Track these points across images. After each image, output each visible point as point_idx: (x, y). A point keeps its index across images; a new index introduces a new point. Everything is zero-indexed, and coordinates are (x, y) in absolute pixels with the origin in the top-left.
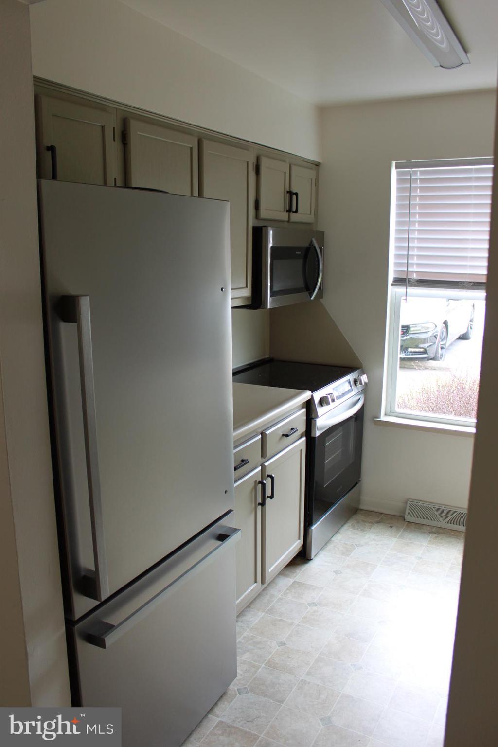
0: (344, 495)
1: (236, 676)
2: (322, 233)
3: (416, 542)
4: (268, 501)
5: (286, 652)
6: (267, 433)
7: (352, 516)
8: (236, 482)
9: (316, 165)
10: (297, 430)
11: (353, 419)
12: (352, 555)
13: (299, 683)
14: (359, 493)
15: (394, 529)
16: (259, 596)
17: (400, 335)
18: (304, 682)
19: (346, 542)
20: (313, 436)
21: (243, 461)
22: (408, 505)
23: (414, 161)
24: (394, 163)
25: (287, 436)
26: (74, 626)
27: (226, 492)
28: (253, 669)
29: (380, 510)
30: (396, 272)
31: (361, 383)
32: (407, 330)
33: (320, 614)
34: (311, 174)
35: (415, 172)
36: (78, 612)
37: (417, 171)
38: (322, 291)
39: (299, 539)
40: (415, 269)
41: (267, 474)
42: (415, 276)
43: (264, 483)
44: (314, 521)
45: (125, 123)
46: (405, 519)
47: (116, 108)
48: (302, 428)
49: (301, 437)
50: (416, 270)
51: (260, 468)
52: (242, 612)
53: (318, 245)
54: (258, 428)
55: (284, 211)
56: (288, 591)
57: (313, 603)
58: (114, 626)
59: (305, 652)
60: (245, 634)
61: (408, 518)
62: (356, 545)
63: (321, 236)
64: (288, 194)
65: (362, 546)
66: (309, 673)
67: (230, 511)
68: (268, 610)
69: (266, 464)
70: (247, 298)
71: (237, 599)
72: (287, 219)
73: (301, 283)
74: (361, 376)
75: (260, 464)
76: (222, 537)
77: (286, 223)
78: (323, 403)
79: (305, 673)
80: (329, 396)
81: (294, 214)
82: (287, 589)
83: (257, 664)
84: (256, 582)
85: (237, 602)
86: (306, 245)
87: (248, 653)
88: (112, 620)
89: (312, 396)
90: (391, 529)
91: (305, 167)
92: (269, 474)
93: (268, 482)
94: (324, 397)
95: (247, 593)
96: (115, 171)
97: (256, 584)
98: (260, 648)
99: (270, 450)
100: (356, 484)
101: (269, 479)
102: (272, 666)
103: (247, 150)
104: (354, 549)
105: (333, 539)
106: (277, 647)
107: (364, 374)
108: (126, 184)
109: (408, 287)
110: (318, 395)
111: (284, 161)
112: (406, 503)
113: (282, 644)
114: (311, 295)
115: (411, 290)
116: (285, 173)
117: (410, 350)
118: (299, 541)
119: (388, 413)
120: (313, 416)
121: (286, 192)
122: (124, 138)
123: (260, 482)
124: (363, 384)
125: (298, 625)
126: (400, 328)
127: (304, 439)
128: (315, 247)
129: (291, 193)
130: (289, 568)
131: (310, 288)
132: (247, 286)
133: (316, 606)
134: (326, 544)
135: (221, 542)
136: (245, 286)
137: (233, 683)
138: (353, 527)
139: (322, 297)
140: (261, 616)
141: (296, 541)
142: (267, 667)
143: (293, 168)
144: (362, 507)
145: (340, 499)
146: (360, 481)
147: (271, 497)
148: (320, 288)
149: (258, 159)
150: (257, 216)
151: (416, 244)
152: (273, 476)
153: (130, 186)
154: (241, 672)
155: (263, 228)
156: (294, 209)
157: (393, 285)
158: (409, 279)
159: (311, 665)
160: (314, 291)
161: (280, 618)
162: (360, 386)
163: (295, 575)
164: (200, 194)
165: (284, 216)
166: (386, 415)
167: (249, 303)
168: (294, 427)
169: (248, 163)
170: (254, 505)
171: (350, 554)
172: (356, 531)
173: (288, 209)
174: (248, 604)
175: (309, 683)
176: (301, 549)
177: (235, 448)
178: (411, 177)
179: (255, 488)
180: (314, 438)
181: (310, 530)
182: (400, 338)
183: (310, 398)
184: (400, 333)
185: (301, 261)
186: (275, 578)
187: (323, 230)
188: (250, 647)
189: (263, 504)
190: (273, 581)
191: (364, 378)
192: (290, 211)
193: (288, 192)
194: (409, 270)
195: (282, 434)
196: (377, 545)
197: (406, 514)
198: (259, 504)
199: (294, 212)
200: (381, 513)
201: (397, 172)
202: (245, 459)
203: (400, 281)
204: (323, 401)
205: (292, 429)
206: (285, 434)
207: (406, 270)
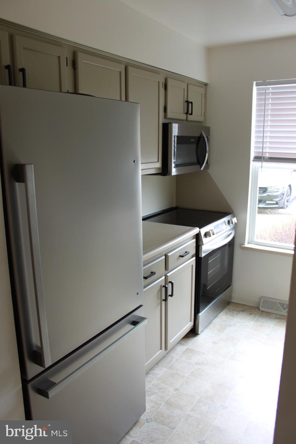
0: (221, 294)
1: (145, 410)
2: (209, 128)
3: (265, 324)
4: (169, 298)
5: (179, 395)
6: (169, 255)
7: (226, 306)
8: (144, 288)
9: (205, 85)
10: (189, 253)
11: (227, 246)
12: (224, 332)
13: (186, 417)
14: (231, 292)
15: (252, 316)
16: (164, 357)
17: (258, 193)
18: (189, 416)
19: (222, 324)
20: (200, 256)
21: (152, 273)
22: (262, 301)
23: (268, 81)
24: (255, 83)
25: (182, 256)
26: (28, 384)
27: (137, 294)
28: (157, 406)
29: (244, 303)
30: (256, 152)
31: (232, 223)
32: (266, 190)
33: (202, 371)
34: (202, 90)
35: (269, 89)
36: (30, 375)
37: (269, 88)
38: (209, 165)
39: (191, 321)
40: (268, 150)
41: (168, 281)
42: (267, 155)
43: (166, 287)
44: (200, 310)
45: (75, 54)
46: (259, 309)
47: (69, 45)
48: (193, 251)
49: (193, 257)
50: (268, 152)
51: (164, 277)
52: (153, 367)
53: (206, 135)
54: (163, 252)
55: (183, 113)
56: (182, 355)
57: (198, 363)
58: (56, 383)
59: (190, 396)
60: (153, 382)
61: (261, 309)
62: (228, 325)
63: (208, 130)
64: (186, 103)
65: (231, 326)
66: (192, 410)
67: (141, 306)
68: (169, 367)
69: (168, 275)
70: (159, 168)
71: (146, 362)
72: (185, 119)
73: (195, 160)
74: (233, 218)
75: (164, 274)
76: (135, 323)
77: (185, 121)
78: (207, 236)
79: (190, 410)
80: (211, 231)
81: (190, 116)
82: (182, 353)
83: (160, 402)
84: (161, 349)
85: (146, 365)
86: (198, 135)
87: (154, 395)
88: (54, 379)
89: (200, 231)
90: (250, 315)
91: (198, 86)
92: (170, 281)
93: (169, 286)
94: (207, 232)
95: (155, 356)
96: (68, 85)
97: (161, 350)
98: (162, 392)
99: (170, 266)
100: (229, 286)
101: (170, 284)
102: (169, 404)
103: (159, 74)
104: (226, 328)
105: (213, 321)
106: (173, 392)
107: (234, 217)
108: (76, 92)
109: (263, 162)
110: (203, 231)
111: (184, 82)
112: (261, 299)
113: (177, 390)
114: (201, 167)
115: (265, 164)
116: (184, 89)
117: (267, 202)
118: (191, 323)
119: (250, 242)
120: (200, 244)
121: (185, 101)
122: (74, 65)
123: (164, 286)
124: (234, 223)
125: (188, 378)
126: (258, 189)
127: (194, 258)
128: (203, 137)
129: (188, 102)
130: (185, 339)
131: (200, 163)
132: (158, 161)
133: (200, 365)
134: (209, 324)
135: (134, 326)
136: (157, 161)
137: (143, 415)
138: (226, 313)
139: (208, 169)
140: (164, 371)
141: (189, 323)
142: (166, 405)
143: (190, 86)
144: (232, 301)
145: (218, 297)
146: (231, 285)
147: (172, 296)
148: (207, 163)
149: (166, 80)
150: (165, 117)
151: (268, 134)
152: (173, 282)
153: (78, 93)
154: (149, 408)
155: (169, 124)
156: (190, 112)
157: (253, 161)
158: (263, 157)
159: (194, 404)
160: (203, 164)
161: (176, 373)
162: (232, 224)
163: (188, 344)
164: (127, 99)
165: (184, 117)
166: (248, 243)
167: (160, 172)
168: (187, 251)
169: (159, 82)
170: (160, 301)
171: (223, 332)
172: (228, 316)
173: (186, 112)
174: (156, 362)
175: (192, 417)
176: (192, 328)
177: (144, 266)
178: (266, 91)
179: (161, 290)
180: (201, 258)
181: (198, 316)
182: (258, 195)
183: (198, 232)
184: (258, 192)
185: (194, 146)
186: (175, 346)
187: (210, 126)
188: (156, 391)
189: (166, 300)
190: (173, 348)
191: (235, 220)
192: (187, 113)
193: (186, 102)
194: (264, 151)
195: (179, 255)
196: (241, 325)
197: (261, 306)
198: (164, 300)
199: (190, 114)
200: (244, 305)
201: (257, 88)
202: (153, 271)
203: (258, 158)
204: (207, 235)
205: (186, 252)
206: (181, 255)
207: (262, 151)
